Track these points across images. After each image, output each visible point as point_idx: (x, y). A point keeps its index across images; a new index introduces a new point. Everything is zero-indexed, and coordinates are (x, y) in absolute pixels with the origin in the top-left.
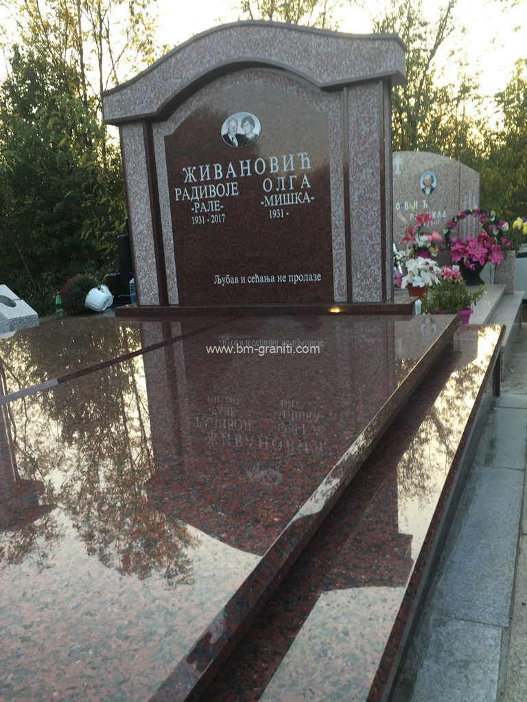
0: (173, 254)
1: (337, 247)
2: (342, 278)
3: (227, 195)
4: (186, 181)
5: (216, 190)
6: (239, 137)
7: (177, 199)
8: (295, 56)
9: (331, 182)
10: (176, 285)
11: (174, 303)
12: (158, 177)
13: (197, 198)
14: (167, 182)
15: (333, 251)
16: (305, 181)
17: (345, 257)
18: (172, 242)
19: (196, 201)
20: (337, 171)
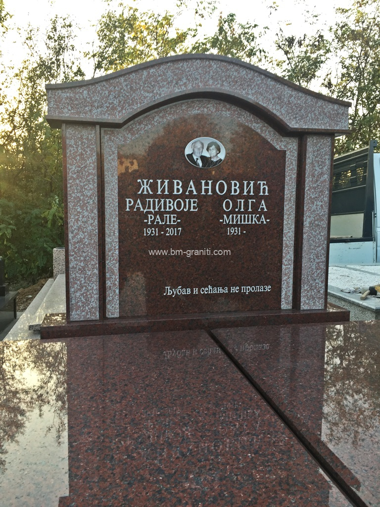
0: (117, 265)
1: (286, 263)
2: (289, 289)
3: (185, 210)
4: (140, 193)
5: (173, 204)
6: (203, 158)
7: (128, 210)
8: (270, 100)
9: (285, 208)
10: (117, 297)
11: (113, 316)
12: (106, 185)
13: (152, 210)
14: (116, 191)
15: (283, 266)
16: (262, 205)
17: (292, 271)
18: (117, 252)
19: (150, 213)
20: (290, 200)
